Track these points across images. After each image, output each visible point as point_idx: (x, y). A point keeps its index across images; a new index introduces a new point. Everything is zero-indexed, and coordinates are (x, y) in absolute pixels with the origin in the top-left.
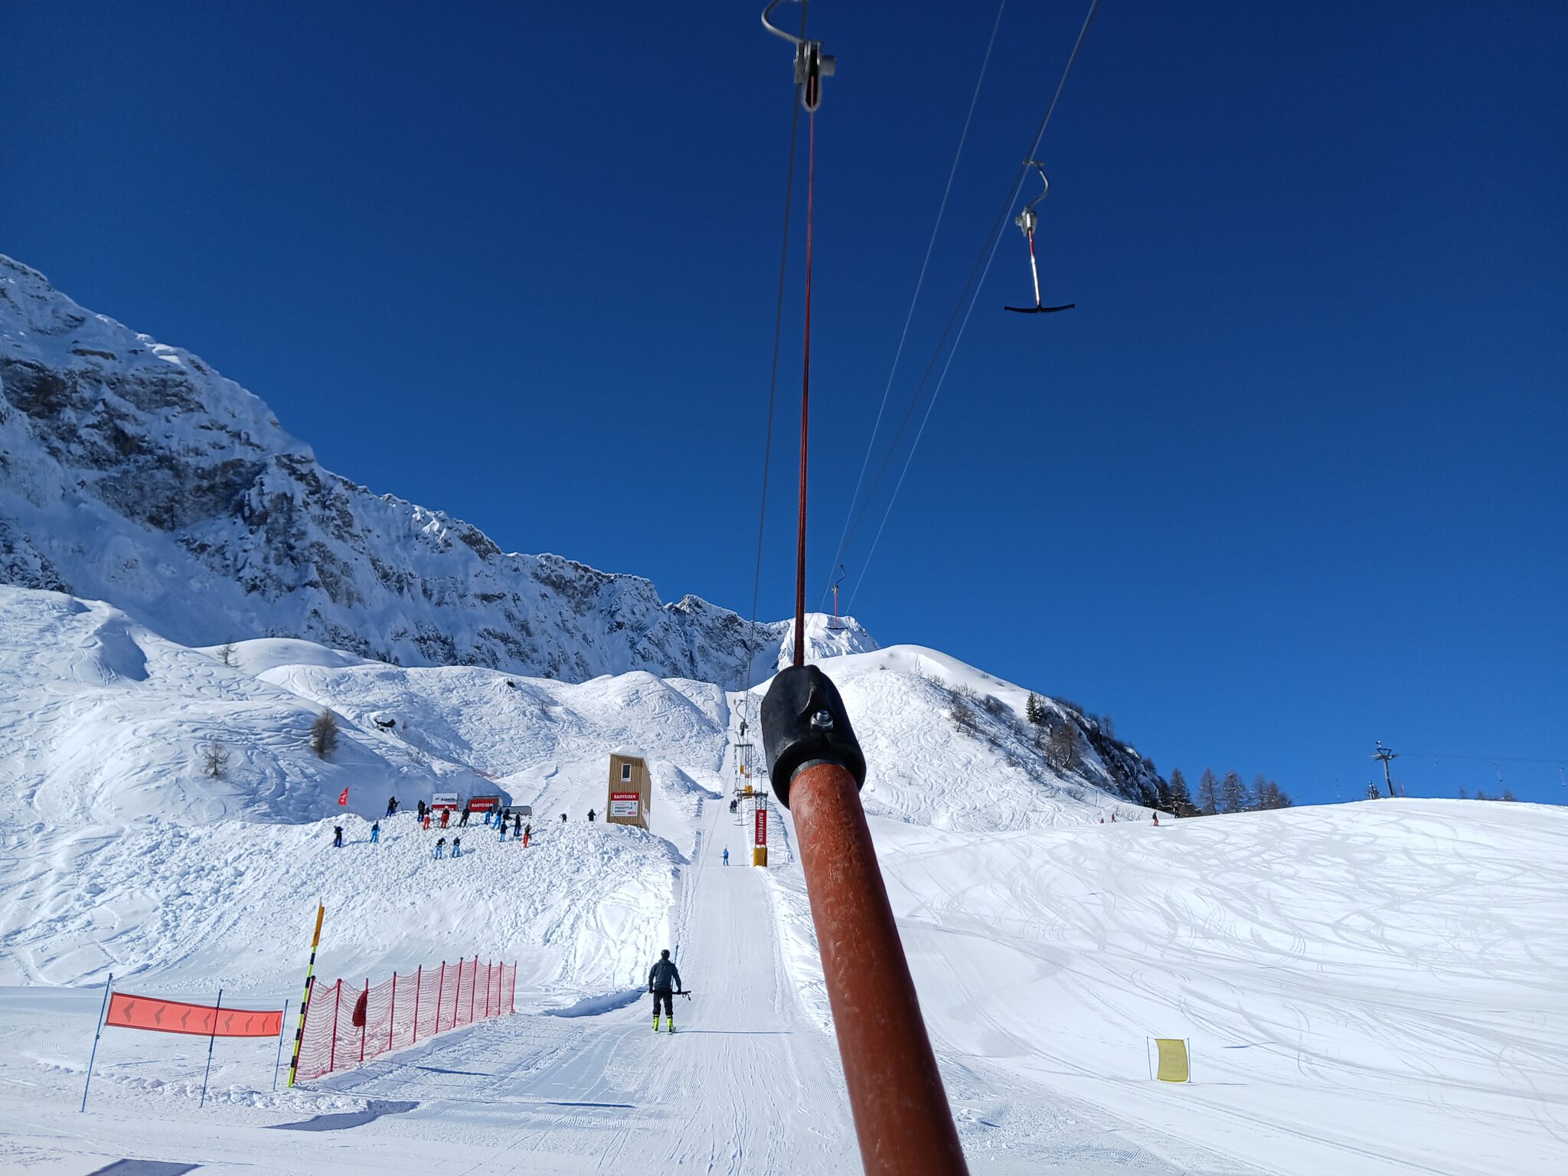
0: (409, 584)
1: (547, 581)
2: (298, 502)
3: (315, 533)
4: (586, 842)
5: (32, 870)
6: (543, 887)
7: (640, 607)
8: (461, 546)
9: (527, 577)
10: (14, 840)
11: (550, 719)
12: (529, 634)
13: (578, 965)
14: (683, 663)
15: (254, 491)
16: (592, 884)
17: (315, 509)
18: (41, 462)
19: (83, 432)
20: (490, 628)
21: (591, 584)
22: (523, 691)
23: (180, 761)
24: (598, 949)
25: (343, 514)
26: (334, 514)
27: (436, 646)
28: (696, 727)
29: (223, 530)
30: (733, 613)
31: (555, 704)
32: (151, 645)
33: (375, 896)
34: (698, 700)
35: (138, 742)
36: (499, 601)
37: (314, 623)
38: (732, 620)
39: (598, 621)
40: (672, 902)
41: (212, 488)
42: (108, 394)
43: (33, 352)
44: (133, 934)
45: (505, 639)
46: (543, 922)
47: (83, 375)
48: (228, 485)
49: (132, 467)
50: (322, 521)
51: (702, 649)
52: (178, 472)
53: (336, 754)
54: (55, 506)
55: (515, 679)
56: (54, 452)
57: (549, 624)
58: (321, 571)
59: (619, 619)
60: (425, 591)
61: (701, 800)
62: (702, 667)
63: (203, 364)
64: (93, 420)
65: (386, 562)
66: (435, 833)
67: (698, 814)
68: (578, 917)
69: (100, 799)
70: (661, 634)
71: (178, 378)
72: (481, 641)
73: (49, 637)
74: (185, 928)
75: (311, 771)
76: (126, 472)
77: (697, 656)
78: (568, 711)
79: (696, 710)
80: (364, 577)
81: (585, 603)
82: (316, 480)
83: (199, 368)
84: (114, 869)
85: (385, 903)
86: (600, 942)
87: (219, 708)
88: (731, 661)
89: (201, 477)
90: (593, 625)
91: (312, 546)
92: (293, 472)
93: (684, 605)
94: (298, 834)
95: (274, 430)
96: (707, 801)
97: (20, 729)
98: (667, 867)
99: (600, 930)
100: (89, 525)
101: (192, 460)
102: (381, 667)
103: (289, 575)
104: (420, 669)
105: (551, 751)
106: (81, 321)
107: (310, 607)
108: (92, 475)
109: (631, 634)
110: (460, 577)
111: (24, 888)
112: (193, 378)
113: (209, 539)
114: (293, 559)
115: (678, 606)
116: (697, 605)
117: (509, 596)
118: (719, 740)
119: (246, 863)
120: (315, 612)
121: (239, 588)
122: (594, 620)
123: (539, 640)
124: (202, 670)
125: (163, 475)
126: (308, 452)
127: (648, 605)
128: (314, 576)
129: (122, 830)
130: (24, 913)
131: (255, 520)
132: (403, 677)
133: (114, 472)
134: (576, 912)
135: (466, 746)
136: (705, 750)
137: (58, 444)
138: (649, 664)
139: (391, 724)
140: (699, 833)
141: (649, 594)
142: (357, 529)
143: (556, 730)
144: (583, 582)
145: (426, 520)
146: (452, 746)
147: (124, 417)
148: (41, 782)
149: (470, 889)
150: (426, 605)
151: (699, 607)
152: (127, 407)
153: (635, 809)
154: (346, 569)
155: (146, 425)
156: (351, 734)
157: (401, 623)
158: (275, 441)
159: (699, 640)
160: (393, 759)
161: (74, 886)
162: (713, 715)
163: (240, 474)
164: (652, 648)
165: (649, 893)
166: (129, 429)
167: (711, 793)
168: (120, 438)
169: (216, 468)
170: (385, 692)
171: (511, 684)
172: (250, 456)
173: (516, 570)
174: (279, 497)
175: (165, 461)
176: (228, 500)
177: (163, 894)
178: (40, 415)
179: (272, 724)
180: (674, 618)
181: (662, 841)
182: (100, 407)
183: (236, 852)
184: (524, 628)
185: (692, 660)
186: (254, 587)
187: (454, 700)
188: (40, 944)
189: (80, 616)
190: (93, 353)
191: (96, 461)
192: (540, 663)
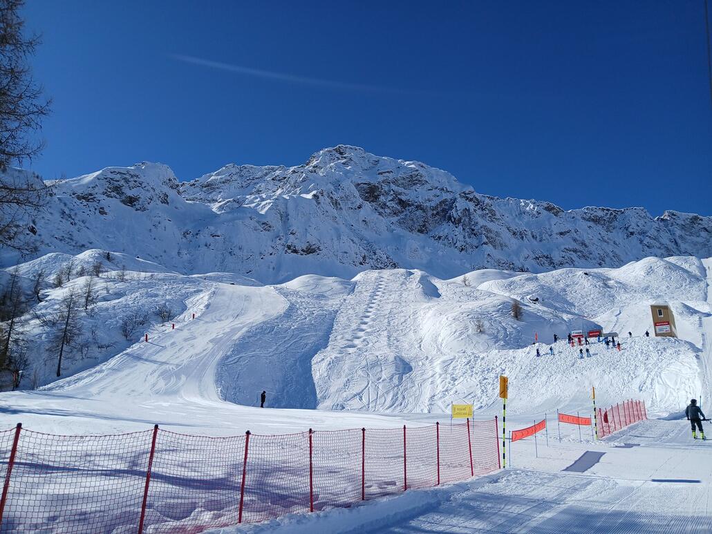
0: (526, 235)
1: (589, 220)
2: (472, 210)
3: (481, 222)
4: (648, 346)
5: (431, 373)
6: (633, 367)
7: (641, 222)
8: (545, 213)
9: (579, 220)
10: (420, 363)
11: (609, 287)
12: (586, 246)
13: (658, 400)
14: (672, 246)
15: (454, 211)
16: (656, 364)
17: (479, 212)
18: (377, 218)
19: (388, 204)
20: (567, 247)
21: (612, 216)
22: (593, 276)
23: (466, 328)
24: (666, 393)
25: (491, 211)
26: (487, 212)
27: (544, 260)
28: (688, 280)
29: (446, 229)
30: (695, 214)
31: (610, 279)
32: (438, 283)
33: (559, 376)
34: (686, 266)
35: (450, 322)
36: (568, 234)
37: (489, 259)
38: (696, 218)
39: (620, 234)
40: (699, 370)
41: (438, 213)
42: (393, 187)
43: (365, 179)
44: (473, 395)
45: (575, 251)
46: (637, 383)
47: (383, 182)
48: (443, 210)
49: (408, 212)
50: (483, 216)
51: (681, 237)
52: (423, 210)
53: (523, 318)
54: (386, 234)
55: (587, 271)
56: (380, 214)
57: (595, 240)
58: (487, 237)
59: (631, 230)
60: (533, 236)
61: (700, 318)
62: (683, 246)
63: (424, 165)
64: (390, 198)
65: (513, 227)
66: (577, 348)
67: (701, 325)
68: (653, 380)
69: (443, 345)
70: (656, 233)
71: (416, 173)
72: (564, 254)
73: (405, 287)
74: (490, 391)
75: (515, 326)
76: (406, 215)
77: (679, 241)
78: (616, 282)
79: (686, 271)
80: (506, 236)
81: (611, 226)
82: (477, 200)
83: (422, 166)
84: (457, 371)
85: (564, 378)
86: (666, 390)
87: (472, 305)
88: (699, 239)
89: (433, 210)
90: (618, 236)
91: (481, 227)
92: (467, 198)
93: (666, 216)
94: (520, 353)
95: (456, 183)
96: (704, 319)
97: (408, 322)
98: (692, 355)
99: (665, 384)
100: (398, 238)
101: (428, 204)
102: (525, 275)
103: (475, 242)
104: (542, 274)
105: (613, 302)
106: (378, 161)
107: (486, 253)
108: (395, 219)
109: (639, 237)
110: (547, 227)
111: (430, 380)
112: (422, 171)
113: (441, 234)
114: (475, 235)
115: (662, 217)
116: (673, 215)
117: (573, 231)
118: (702, 284)
119: (504, 365)
120: (489, 255)
121: (457, 251)
122: (618, 233)
123: (592, 248)
124: (458, 290)
125: (419, 213)
126: (472, 189)
127: (645, 220)
128: (485, 240)
129: (455, 357)
130: (433, 389)
131: (457, 222)
132: (536, 278)
133: (402, 216)
134: (652, 377)
135: (572, 305)
136: (695, 290)
137: (381, 210)
138: (652, 250)
139: (537, 300)
140: (703, 335)
141: (644, 214)
142: (498, 216)
143: (613, 292)
144: (608, 216)
145: (527, 205)
146: (566, 306)
147: (400, 194)
148: (422, 341)
149: (599, 370)
150: (535, 242)
151: (675, 215)
152: (401, 190)
153: (668, 329)
154: (498, 234)
155: (409, 195)
156: (525, 308)
157: (526, 252)
158: (456, 187)
159: (678, 232)
160: (546, 316)
161: (446, 378)
162: (697, 273)
163: (447, 205)
164: (652, 241)
165: (686, 367)
166: (403, 198)
167: (705, 313)
168: (401, 202)
169: (437, 205)
170: (530, 286)
171: (586, 274)
172: (449, 197)
173: (573, 218)
174: (464, 210)
175: (419, 207)
176: (445, 216)
177: (478, 379)
178: (373, 201)
179: (495, 309)
180: (661, 224)
181: (686, 342)
182: (392, 192)
183: (499, 362)
184: (583, 244)
185: (676, 243)
186: (462, 249)
187: (562, 285)
188: (443, 400)
189: (412, 276)
190: (385, 173)
191: (395, 213)
192: (595, 259)
